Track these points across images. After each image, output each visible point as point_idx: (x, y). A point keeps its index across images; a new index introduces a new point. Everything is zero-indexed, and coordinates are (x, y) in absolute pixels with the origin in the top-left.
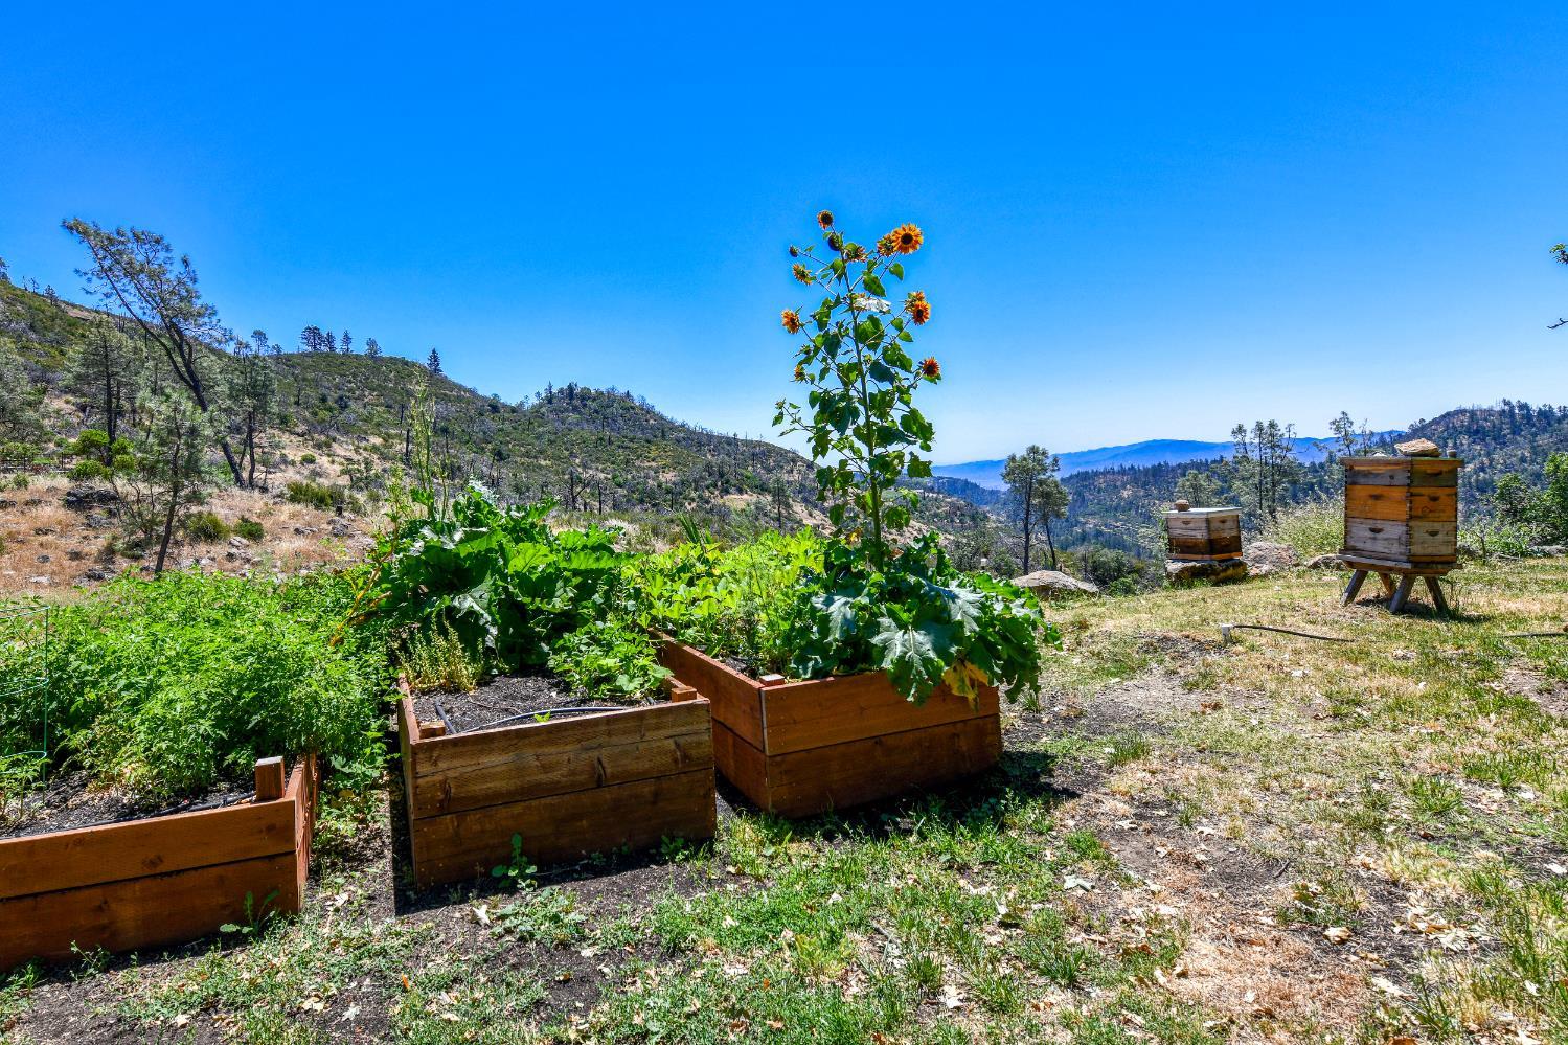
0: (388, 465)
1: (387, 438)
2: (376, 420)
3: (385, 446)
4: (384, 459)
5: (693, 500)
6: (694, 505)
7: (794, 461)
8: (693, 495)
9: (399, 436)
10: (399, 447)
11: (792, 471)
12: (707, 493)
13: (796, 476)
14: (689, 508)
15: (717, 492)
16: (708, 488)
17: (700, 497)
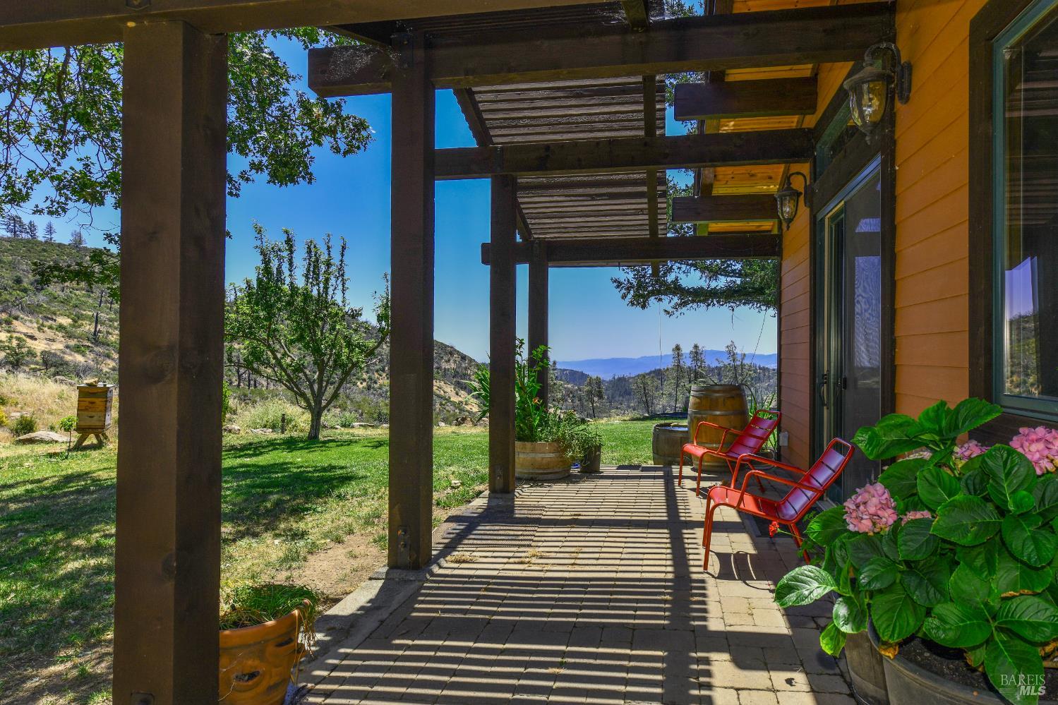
0: (72, 343)
1: (77, 319)
2: (74, 301)
3: (74, 326)
4: (70, 337)
5: (364, 380)
6: (365, 384)
7: (451, 354)
8: (365, 376)
9: (90, 318)
10: (88, 327)
11: (449, 360)
12: (376, 375)
13: (453, 366)
14: (361, 386)
15: (384, 375)
16: (377, 371)
17: (370, 378)
